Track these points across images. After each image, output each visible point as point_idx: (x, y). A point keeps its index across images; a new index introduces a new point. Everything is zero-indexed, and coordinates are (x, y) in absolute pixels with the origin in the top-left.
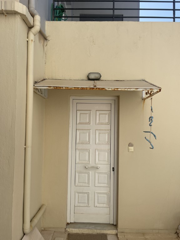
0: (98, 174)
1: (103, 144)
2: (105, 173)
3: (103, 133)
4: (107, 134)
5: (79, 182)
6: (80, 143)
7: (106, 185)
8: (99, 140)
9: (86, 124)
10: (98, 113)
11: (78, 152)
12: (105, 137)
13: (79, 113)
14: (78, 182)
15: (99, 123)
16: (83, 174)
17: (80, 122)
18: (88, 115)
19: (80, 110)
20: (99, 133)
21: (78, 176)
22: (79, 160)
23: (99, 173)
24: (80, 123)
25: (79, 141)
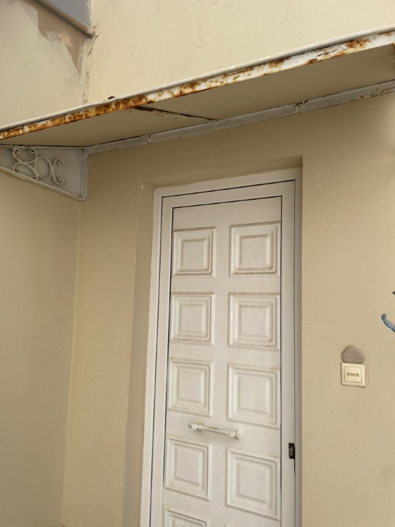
0: (237, 458)
1: (252, 347)
2: (262, 462)
3: (254, 307)
4: (268, 310)
5: (176, 478)
6: (182, 338)
7: (264, 509)
8: (240, 331)
9: (200, 273)
10: (236, 235)
11: (176, 372)
12: (263, 321)
13: (180, 240)
14: (172, 476)
15: (240, 269)
16: (191, 451)
17: (183, 269)
18: (206, 243)
19: (182, 230)
20: (241, 307)
21: (173, 454)
22: (178, 398)
23: (242, 457)
24: (182, 273)
25: (177, 332)
